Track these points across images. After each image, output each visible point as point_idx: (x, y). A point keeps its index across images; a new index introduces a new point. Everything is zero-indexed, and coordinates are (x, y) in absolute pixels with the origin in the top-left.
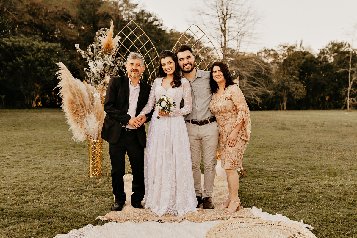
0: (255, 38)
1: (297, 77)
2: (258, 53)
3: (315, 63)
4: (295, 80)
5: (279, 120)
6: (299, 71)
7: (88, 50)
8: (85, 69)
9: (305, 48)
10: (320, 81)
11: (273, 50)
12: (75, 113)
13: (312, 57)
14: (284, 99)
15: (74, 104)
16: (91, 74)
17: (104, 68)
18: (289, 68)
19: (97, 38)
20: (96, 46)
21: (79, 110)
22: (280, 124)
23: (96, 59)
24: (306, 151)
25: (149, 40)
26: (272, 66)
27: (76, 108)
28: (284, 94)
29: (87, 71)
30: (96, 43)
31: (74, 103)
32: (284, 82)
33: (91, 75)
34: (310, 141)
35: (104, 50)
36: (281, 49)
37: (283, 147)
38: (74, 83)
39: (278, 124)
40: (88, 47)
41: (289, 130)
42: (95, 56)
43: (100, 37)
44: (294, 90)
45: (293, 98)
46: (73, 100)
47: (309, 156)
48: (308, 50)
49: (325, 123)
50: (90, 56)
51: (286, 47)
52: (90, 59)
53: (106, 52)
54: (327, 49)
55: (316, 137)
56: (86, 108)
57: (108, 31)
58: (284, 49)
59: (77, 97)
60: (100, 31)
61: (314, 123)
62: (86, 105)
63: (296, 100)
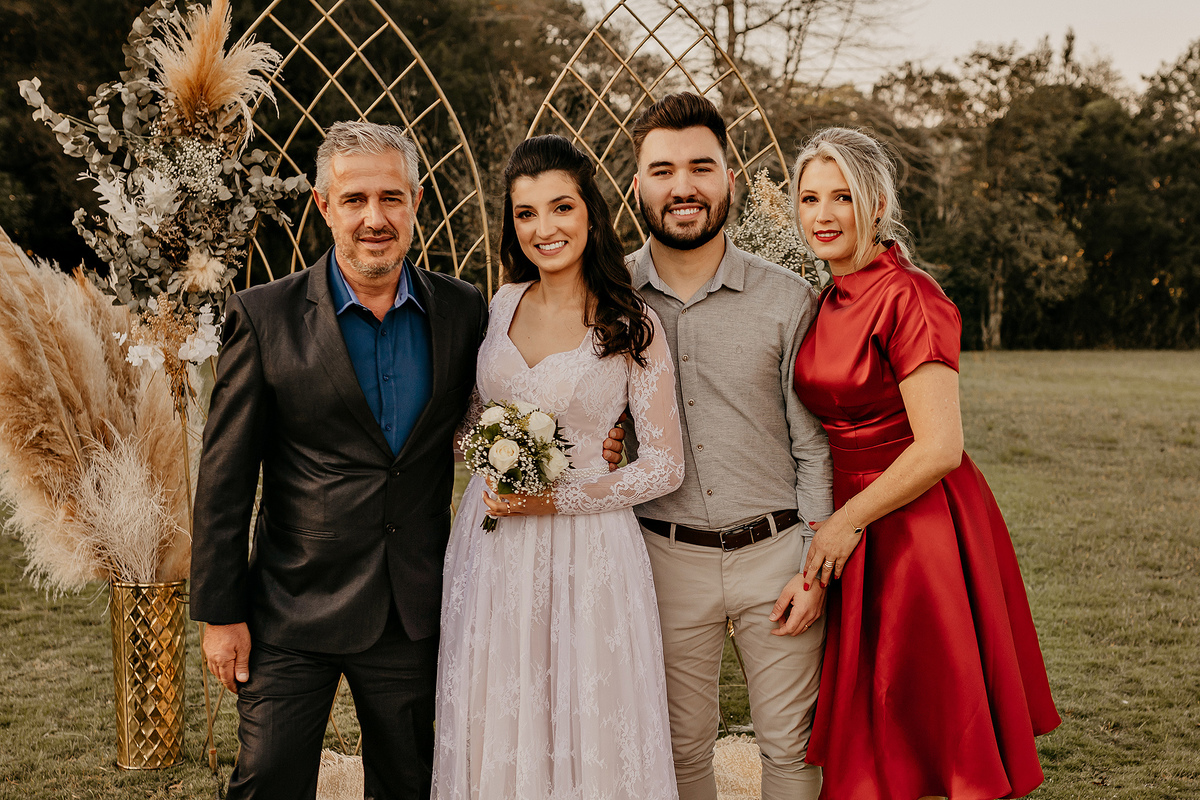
0: (868, 21)
1: (1049, 199)
2: (877, 89)
3: (1129, 138)
4: (1042, 213)
5: (991, 411)
6: (1058, 172)
7: (90, 112)
8: (80, 213)
9: (1084, 67)
10: (1149, 219)
11: (945, 78)
12: (34, 445)
13: (1117, 111)
14: (992, 297)
15: (26, 399)
16: (114, 240)
17: (181, 208)
18: (1017, 160)
19: (141, 52)
20: (136, 92)
21: (57, 429)
22: (998, 433)
23: (134, 164)
24: (1154, 590)
25: (418, 63)
26: (938, 148)
27: (39, 418)
28: (992, 276)
29: (90, 225)
30: (132, 77)
31: (28, 393)
32: (994, 224)
33: (115, 250)
34: (1157, 527)
35: (181, 114)
36: (982, 75)
37: (1042, 565)
38: (26, 282)
39: (990, 434)
40: (91, 99)
41: (1046, 465)
42: (131, 148)
43: (157, 43)
44: (1036, 257)
45: (1030, 293)
46: (22, 375)
47: (1172, 616)
48: (1097, 80)
49: (1193, 423)
50: (102, 148)
51: (1005, 63)
52: (102, 165)
53: (192, 125)
54: (1182, 77)
55: (1176, 505)
56: (90, 417)
57: (196, 12)
58: (994, 75)
59: (44, 362)
60: (155, 10)
61: (1148, 427)
62: (93, 398)
63: (1044, 303)
